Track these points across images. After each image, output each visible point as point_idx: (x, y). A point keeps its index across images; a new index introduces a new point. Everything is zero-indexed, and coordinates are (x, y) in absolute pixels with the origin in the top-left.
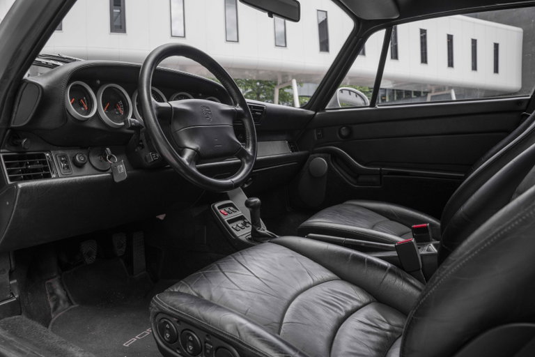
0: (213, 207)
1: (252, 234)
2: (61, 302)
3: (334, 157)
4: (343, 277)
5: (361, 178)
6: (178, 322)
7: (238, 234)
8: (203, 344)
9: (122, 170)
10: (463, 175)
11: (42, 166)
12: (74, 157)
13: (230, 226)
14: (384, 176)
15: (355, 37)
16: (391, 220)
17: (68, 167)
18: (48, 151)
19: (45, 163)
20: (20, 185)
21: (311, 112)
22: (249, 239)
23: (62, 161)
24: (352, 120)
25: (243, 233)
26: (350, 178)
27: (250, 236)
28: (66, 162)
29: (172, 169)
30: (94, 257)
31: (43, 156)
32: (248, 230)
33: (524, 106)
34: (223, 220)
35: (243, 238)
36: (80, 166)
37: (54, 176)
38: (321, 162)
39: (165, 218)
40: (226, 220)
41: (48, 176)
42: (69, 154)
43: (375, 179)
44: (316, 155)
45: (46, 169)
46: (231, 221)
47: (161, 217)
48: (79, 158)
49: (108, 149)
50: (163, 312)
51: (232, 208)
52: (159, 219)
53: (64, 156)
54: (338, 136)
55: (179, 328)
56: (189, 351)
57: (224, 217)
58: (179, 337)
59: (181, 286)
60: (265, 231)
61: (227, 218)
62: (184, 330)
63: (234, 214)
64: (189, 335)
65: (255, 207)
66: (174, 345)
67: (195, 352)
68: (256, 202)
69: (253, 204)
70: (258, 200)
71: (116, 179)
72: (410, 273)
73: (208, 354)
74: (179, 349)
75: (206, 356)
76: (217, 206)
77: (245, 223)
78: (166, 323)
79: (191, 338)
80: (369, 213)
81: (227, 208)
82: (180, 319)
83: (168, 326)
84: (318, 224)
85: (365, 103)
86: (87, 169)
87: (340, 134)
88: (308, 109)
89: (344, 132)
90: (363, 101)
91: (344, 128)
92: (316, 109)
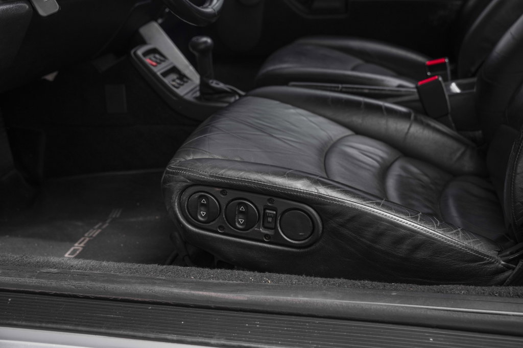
0: (135, 53)
1: (201, 90)
4: (358, 131)
5: (317, 4)
7: (181, 92)
8: (262, 212)
13: (166, 81)
22: (196, 98)
25: (189, 90)
26: (298, 5)
27: (198, 94)
34: (154, 74)
35: (189, 97)
39: (56, 78)
40: (159, 74)
43: (336, 4)
46: (165, 74)
47: (50, 77)
50: (197, 182)
51: (157, 56)
52: (45, 80)
55: (224, 199)
56: (238, 225)
57: (155, 69)
58: (223, 211)
59: (194, 153)
60: (221, 86)
61: (159, 70)
62: (229, 202)
63: (163, 65)
64: (240, 204)
65: (205, 51)
66: (212, 223)
67: (249, 225)
68: (206, 42)
69: (202, 47)
70: (209, 40)
71: (42, 12)
72: (437, 119)
73: (269, 222)
74: (220, 227)
75: (265, 228)
76: (140, 52)
77: (182, 77)
78: (201, 197)
79: (242, 208)
80: (337, 54)
81: (152, 56)
82: (228, 186)
83: (204, 201)
84: (287, 70)
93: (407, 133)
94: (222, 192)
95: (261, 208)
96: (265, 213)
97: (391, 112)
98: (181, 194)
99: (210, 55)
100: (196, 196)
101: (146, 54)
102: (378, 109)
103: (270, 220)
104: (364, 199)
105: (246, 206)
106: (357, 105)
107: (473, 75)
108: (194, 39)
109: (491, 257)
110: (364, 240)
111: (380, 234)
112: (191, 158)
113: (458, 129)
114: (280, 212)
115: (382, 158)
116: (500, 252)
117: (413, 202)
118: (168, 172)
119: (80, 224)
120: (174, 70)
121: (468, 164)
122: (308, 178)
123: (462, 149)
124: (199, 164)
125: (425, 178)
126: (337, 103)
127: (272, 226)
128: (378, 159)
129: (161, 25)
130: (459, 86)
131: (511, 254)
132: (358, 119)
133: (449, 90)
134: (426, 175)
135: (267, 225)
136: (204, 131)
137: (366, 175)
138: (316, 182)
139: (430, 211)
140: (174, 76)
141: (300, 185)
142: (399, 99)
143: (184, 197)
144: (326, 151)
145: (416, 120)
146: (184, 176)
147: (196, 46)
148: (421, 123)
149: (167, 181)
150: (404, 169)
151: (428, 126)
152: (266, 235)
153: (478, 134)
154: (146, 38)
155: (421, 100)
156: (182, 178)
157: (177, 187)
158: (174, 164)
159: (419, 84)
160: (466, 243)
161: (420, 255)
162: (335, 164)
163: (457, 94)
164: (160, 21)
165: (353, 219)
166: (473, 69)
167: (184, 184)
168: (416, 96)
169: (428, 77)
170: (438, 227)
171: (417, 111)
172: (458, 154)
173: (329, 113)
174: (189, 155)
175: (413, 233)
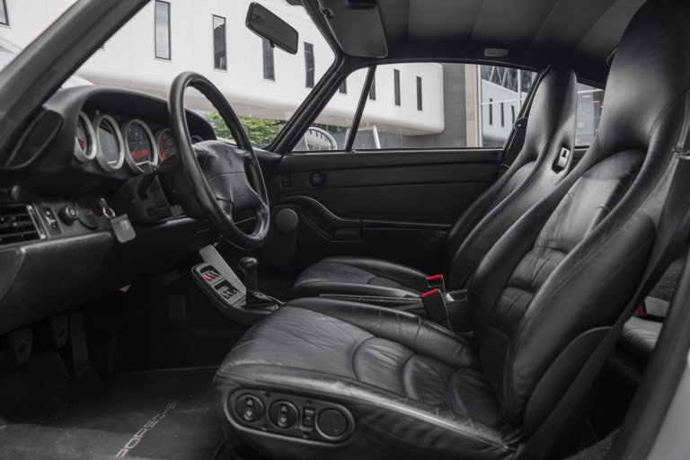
0: (194, 270)
1: (246, 300)
3: (303, 207)
4: (378, 335)
5: (339, 232)
7: (231, 301)
8: (301, 411)
10: (449, 226)
11: (27, 223)
12: (63, 209)
13: (218, 293)
14: (366, 229)
15: (335, 73)
16: (379, 276)
17: (56, 223)
18: (31, 203)
19: (28, 218)
20: (23, 250)
21: (278, 156)
22: (243, 307)
23: (49, 216)
24: (322, 165)
25: (237, 300)
26: (324, 233)
27: (244, 303)
28: (52, 216)
31: (25, 211)
32: (242, 295)
33: (499, 158)
34: (209, 287)
35: (237, 306)
36: (68, 221)
37: (43, 237)
38: (291, 215)
40: (213, 287)
41: (35, 237)
42: (55, 208)
43: (353, 232)
44: (283, 206)
45: (32, 227)
46: (218, 287)
47: (124, 289)
48: (69, 210)
49: (103, 199)
50: (244, 386)
51: (213, 272)
52: (121, 292)
53: (49, 209)
54: (308, 184)
55: (268, 401)
56: (280, 424)
57: (210, 283)
58: (267, 412)
59: (242, 358)
60: (264, 297)
61: (213, 284)
62: (275, 401)
63: (217, 279)
64: (283, 405)
65: (251, 269)
66: (257, 422)
67: (290, 423)
68: (252, 262)
69: (249, 265)
70: (255, 260)
71: (121, 239)
72: (438, 323)
73: (307, 421)
74: (265, 426)
75: (305, 425)
76: (198, 269)
77: (232, 289)
78: (247, 399)
79: (284, 409)
81: (208, 272)
82: (272, 389)
83: (250, 403)
84: (317, 284)
85: (332, 147)
86: (76, 226)
87: (311, 182)
88: (272, 151)
89: (316, 179)
90: (329, 144)
91: (316, 175)
92: (282, 152)
93: (417, 335)
94: (266, 395)
95: (301, 409)
96: (304, 413)
97: (402, 318)
98: (230, 396)
99: (256, 272)
100: (243, 398)
101: (202, 271)
102: (393, 315)
103: (309, 418)
104: (390, 398)
105: (288, 407)
106: (376, 312)
107: (462, 288)
108: (243, 259)
109: (497, 444)
110: (392, 435)
111: (406, 429)
112: (238, 363)
113: (455, 331)
114: (318, 410)
115: (398, 356)
116: (503, 438)
117: (428, 395)
118: (218, 376)
119: (140, 415)
120: (225, 283)
121: (465, 359)
122: (342, 381)
123: (460, 348)
124: (246, 370)
125: (434, 373)
126: (359, 311)
127: (311, 424)
128: (396, 358)
129: (216, 248)
130: (452, 295)
131: (512, 439)
132: (377, 324)
133: (446, 299)
134: (434, 370)
135: (306, 423)
136: (250, 338)
137: (386, 372)
138: (349, 384)
139: (441, 402)
140: (225, 288)
141: (335, 388)
142: (408, 307)
143: (233, 399)
144: (353, 353)
145: (423, 324)
146: (233, 380)
147: (243, 265)
148: (427, 327)
149: (217, 384)
150: (416, 365)
151: (433, 329)
152: (305, 433)
153: (471, 333)
154: (204, 257)
155: (425, 308)
156: (231, 382)
157: (226, 390)
158: (224, 369)
159: (424, 295)
160: (476, 433)
161: (441, 445)
162: (361, 364)
163: (452, 302)
164: (215, 244)
165: (381, 417)
166: (461, 283)
167: (233, 388)
168: (421, 305)
169: (429, 290)
170: (454, 420)
171: (423, 316)
172: (457, 351)
173: (353, 320)
174: (237, 360)
175: (433, 427)
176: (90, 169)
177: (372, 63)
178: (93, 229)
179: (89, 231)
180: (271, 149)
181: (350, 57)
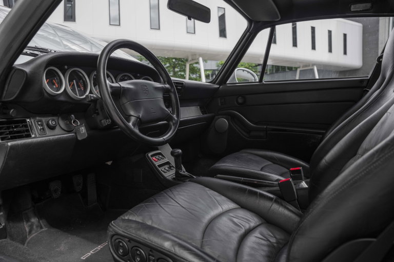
0: (147, 155)
1: (176, 175)
2: (35, 227)
3: (232, 118)
5: (252, 133)
6: (129, 241)
7: (166, 175)
8: (148, 256)
9: (83, 131)
10: (324, 132)
11: (25, 129)
12: (48, 122)
13: (160, 169)
14: (269, 132)
15: (248, 33)
16: (274, 163)
17: (43, 129)
18: (29, 118)
19: (26, 126)
20: (10, 144)
21: (218, 86)
22: (174, 178)
23: (39, 125)
24: (246, 92)
25: (169, 174)
26: (244, 133)
27: (174, 177)
28: (42, 125)
29: (119, 129)
30: (60, 193)
31: (25, 121)
32: (173, 172)
33: (365, 84)
34: (154, 165)
35: (169, 178)
36: (52, 128)
37: (33, 136)
38: (224, 122)
39: (112, 164)
40: (157, 165)
41: (29, 136)
42: (44, 120)
43: (262, 134)
44: (219, 116)
45: (28, 131)
46: (160, 166)
47: (109, 163)
48: (51, 122)
49: (73, 115)
50: (117, 234)
51: (160, 156)
52: (107, 164)
53: (40, 121)
54: (236, 103)
55: (130, 245)
56: (137, 261)
57: (155, 163)
58: (130, 252)
59: (130, 215)
60: (186, 173)
61: (157, 163)
62: (133, 247)
63: (162, 160)
64: (137, 250)
65: (178, 156)
66: (125, 257)
68: (178, 152)
69: (177, 154)
70: (180, 151)
71: (79, 138)
72: (289, 202)
74: (129, 260)
76: (150, 155)
77: (170, 167)
78: (120, 242)
79: (138, 252)
80: (258, 158)
81: (157, 156)
82: (131, 239)
83: (121, 244)
84: (223, 168)
85: (255, 80)
86: (58, 130)
87: (237, 101)
88: (214, 83)
89: (240, 100)
90: (253, 78)
91: (240, 97)
92: (220, 84)
93: (270, 208)
99: (181, 158)
101: (152, 156)
105: (140, 252)
106: (244, 190)
114: (156, 258)
120: (168, 163)
130: (306, 183)
132: (244, 199)
134: (275, 238)
140: (166, 167)
141: (166, 245)
143: (113, 240)
147: (173, 154)
150: (262, 233)
163: (305, 188)
167: (113, 233)
171: (278, 197)
176: (62, 98)
177: (272, 25)
178: (69, 132)
179: (66, 132)
180: (213, 82)
181: (257, 22)
